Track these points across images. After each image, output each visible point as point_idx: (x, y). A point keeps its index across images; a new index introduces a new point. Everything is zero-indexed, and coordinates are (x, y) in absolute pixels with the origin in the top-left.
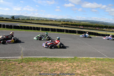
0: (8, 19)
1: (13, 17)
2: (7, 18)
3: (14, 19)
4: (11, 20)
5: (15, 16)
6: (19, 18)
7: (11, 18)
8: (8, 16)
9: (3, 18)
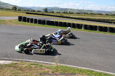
0: (40, 12)
1: (46, 10)
2: (38, 11)
3: (47, 12)
4: (43, 13)
5: (48, 8)
6: (53, 11)
7: (43, 11)
8: (40, 8)
9: (34, 11)
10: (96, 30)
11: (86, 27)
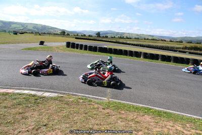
1: (98, 34)
2: (90, 36)
3: (100, 37)
4: (95, 38)
5: (102, 31)
6: (107, 35)
8: (92, 32)
9: (85, 35)
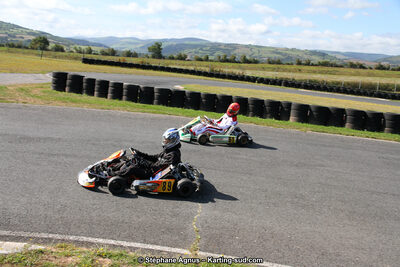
0: (135, 55)
2: (129, 54)
3: (160, 57)
5: (166, 40)
7: (145, 51)
9: (113, 53)
10: (342, 125)
11: (306, 114)
